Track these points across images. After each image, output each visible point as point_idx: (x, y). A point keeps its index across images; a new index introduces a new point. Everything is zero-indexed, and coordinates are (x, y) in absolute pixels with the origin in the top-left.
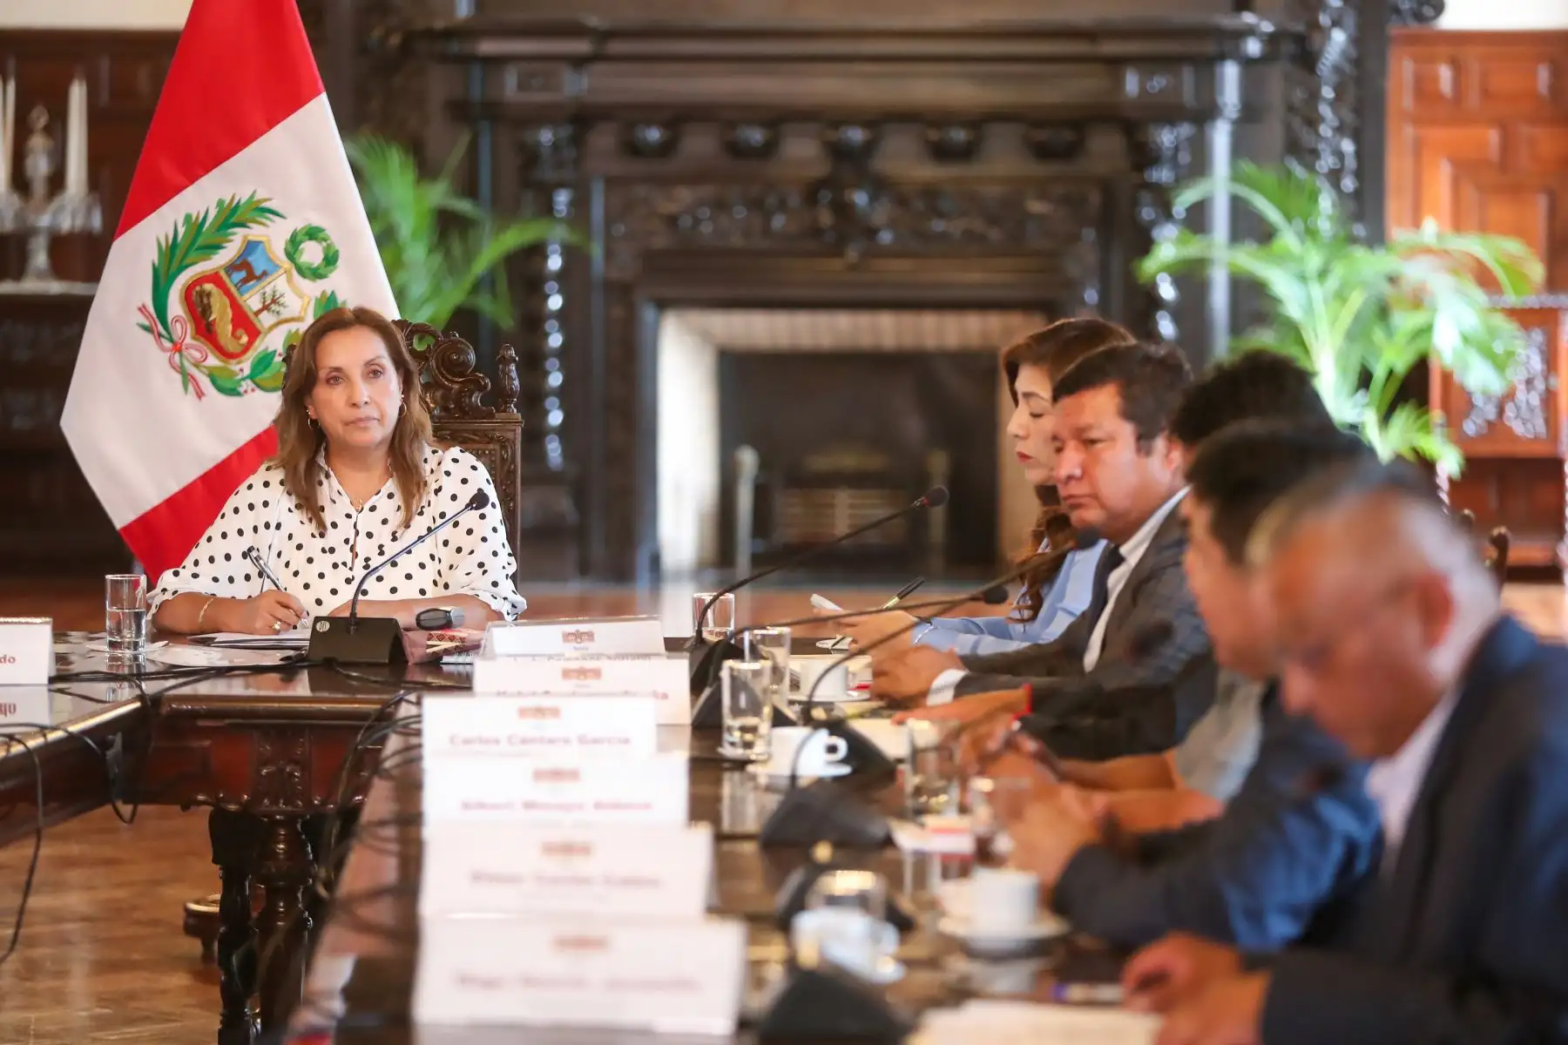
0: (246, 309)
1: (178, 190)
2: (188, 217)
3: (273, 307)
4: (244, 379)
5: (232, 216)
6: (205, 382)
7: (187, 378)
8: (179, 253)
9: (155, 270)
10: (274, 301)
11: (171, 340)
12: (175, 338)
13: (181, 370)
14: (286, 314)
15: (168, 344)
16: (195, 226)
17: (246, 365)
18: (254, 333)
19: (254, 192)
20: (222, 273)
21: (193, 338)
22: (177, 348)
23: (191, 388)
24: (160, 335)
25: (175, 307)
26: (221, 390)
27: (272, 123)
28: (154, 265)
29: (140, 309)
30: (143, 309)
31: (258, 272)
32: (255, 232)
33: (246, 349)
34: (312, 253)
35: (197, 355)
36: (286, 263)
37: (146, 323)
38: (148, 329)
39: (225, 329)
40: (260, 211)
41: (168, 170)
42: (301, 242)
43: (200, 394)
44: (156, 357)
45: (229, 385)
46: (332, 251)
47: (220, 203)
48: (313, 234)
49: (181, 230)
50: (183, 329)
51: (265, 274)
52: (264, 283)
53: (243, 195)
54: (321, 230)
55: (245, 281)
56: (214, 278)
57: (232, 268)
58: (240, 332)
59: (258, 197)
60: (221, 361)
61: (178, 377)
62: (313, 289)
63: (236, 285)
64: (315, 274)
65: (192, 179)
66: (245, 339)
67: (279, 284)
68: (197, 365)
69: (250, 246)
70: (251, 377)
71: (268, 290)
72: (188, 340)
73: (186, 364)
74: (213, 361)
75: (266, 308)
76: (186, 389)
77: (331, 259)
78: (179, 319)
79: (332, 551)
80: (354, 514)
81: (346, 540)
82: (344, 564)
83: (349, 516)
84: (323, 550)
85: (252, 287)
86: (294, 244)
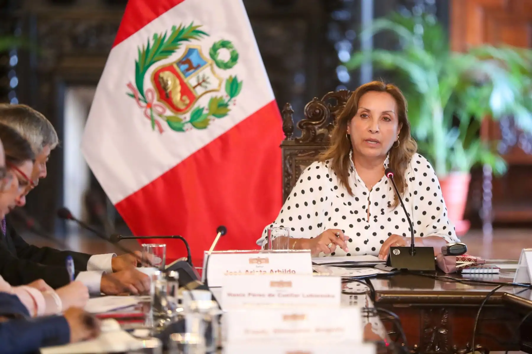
0: (189, 86)
1: (149, 21)
2: (155, 36)
3: (204, 84)
4: (187, 123)
5: (181, 35)
6: (164, 124)
7: (154, 122)
8: (150, 55)
9: (137, 64)
10: (204, 81)
11: (146, 102)
12: (148, 101)
13: (151, 118)
14: (210, 87)
15: (143, 104)
16: (159, 40)
17: (188, 116)
18: (193, 99)
19: (193, 22)
20: (175, 66)
21: (158, 100)
22: (149, 106)
23: (156, 128)
24: (139, 99)
25: (148, 84)
26: (173, 128)
28: (135, 61)
29: (128, 85)
30: (130, 85)
31: (195, 64)
32: (193, 43)
33: (188, 106)
35: (160, 110)
36: (210, 60)
37: (131, 92)
38: (133, 96)
39: (177, 97)
40: (196, 32)
41: (145, 10)
42: (218, 49)
43: (161, 131)
44: (137, 111)
46: (235, 54)
47: (174, 28)
48: (224, 44)
49: (152, 43)
50: (153, 97)
51: (199, 66)
52: (198, 71)
53: (187, 24)
54: (229, 42)
55: (188, 70)
56: (170, 68)
57: (180, 62)
58: (185, 98)
59: (194, 25)
60: (174, 113)
61: (149, 122)
62: (226, 74)
63: (183, 72)
64: (226, 66)
65: (157, 14)
66: (188, 102)
67: (205, 71)
68: (160, 115)
69: (190, 51)
70: (191, 121)
71: (201, 75)
72: (155, 102)
73: (154, 115)
74: (169, 113)
75: (199, 84)
76: (153, 127)
77: (234, 58)
78: (149, 90)
79: (356, 212)
80: (368, 192)
81: (364, 207)
82: (364, 219)
83: (365, 193)
84: (351, 212)
85: (191, 73)
86: (214, 50)
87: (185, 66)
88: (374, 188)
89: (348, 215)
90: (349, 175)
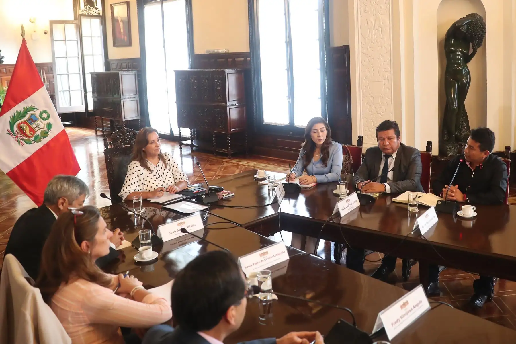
0: (32, 128)
2: (17, 111)
3: (38, 127)
4: (33, 141)
5: (27, 110)
6: (24, 142)
7: (20, 143)
8: (15, 118)
9: (10, 123)
10: (38, 125)
11: (15, 135)
13: (18, 141)
14: (41, 127)
15: (15, 136)
16: (18, 113)
17: (33, 138)
18: (34, 132)
19: (31, 105)
20: (26, 122)
23: (21, 144)
24: (13, 135)
25: (15, 129)
26: (28, 144)
27: (34, 92)
28: (9, 121)
29: (7, 130)
30: (8, 130)
31: (34, 120)
32: (33, 113)
33: (33, 135)
34: (45, 115)
35: (21, 137)
36: (40, 118)
37: (9, 133)
39: (28, 132)
40: (33, 109)
43: (23, 145)
44: (12, 140)
45: (29, 142)
46: (49, 115)
47: (24, 108)
48: (45, 112)
49: (16, 114)
51: (36, 120)
52: (35, 122)
53: (29, 106)
54: (46, 111)
56: (24, 122)
57: (28, 120)
59: (32, 106)
60: (27, 138)
62: (46, 122)
63: (29, 123)
64: (46, 119)
65: (17, 104)
66: (32, 133)
67: (39, 122)
68: (21, 140)
69: (32, 116)
70: (34, 140)
71: (37, 124)
72: (19, 135)
73: (19, 140)
74: (25, 138)
75: (36, 127)
76: (19, 145)
77: (49, 116)
78: (17, 131)
79: (155, 175)
80: (156, 167)
81: (156, 173)
82: (158, 177)
83: (155, 168)
84: (153, 176)
85: (33, 123)
86: (41, 114)
87: (31, 121)
88: (157, 165)
89: (152, 177)
90: (147, 163)
